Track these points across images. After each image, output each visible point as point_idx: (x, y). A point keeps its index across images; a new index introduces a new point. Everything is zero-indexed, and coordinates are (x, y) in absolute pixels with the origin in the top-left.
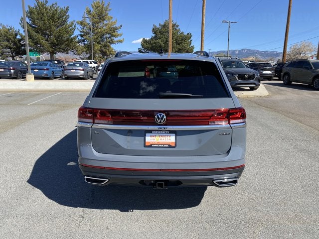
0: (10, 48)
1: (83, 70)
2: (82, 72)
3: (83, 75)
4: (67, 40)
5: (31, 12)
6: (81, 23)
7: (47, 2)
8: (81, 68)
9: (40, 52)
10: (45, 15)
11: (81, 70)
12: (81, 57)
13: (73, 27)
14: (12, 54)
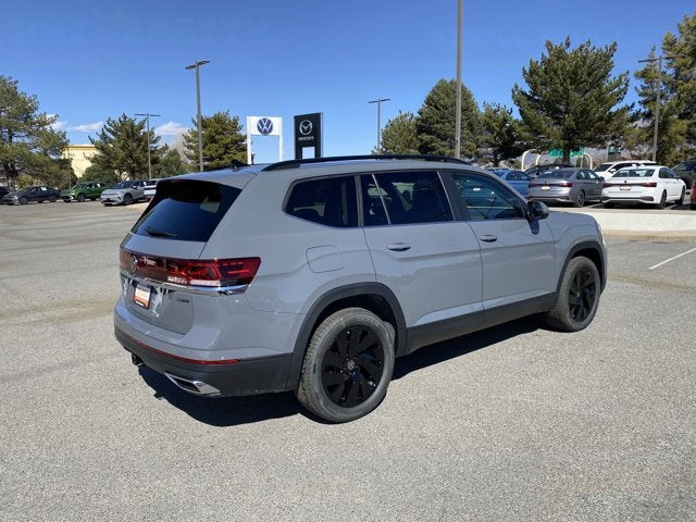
0: (492, 146)
1: (569, 185)
2: (565, 191)
3: (567, 198)
4: (600, 119)
5: (533, 72)
6: (644, 75)
7: (568, 45)
8: (565, 182)
9: (544, 148)
10: (559, 72)
11: (563, 186)
12: (636, 153)
13: (623, 86)
14: (496, 156)
